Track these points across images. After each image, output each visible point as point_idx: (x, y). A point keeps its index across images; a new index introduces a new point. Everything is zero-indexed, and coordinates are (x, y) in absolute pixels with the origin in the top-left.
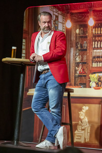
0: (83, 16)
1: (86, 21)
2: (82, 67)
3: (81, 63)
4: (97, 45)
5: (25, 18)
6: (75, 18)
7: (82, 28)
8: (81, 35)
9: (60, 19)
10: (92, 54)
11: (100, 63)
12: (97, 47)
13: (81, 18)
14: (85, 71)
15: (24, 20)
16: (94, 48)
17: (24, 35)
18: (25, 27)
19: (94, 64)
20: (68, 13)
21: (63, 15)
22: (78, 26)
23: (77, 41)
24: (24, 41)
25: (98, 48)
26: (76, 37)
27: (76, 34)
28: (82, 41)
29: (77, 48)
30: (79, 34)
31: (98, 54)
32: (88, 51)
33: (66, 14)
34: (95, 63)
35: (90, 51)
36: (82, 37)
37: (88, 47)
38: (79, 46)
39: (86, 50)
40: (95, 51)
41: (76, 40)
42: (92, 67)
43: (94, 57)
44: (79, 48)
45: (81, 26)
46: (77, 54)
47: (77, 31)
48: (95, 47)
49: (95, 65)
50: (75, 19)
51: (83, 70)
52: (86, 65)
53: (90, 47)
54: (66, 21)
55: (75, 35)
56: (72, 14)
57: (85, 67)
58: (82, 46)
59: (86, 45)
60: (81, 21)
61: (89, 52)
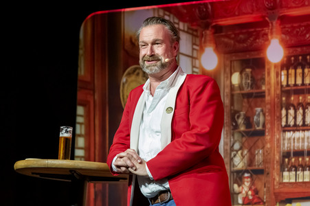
0: (250, 34)
1: (261, 49)
2: (253, 183)
3: (247, 171)
4: (295, 118)
5: (81, 45)
6: (226, 40)
7: (248, 70)
8: (247, 90)
9: (185, 44)
10: (279, 146)
11: (303, 170)
12: (295, 125)
13: (244, 41)
14: (261, 194)
15: (81, 52)
16: (287, 128)
17: (80, 95)
18: (82, 71)
19: (286, 174)
20: (207, 26)
21: (192, 32)
22: (236, 64)
23: (236, 107)
24: (80, 110)
25: (296, 128)
26: (232, 96)
27: (232, 87)
28: (251, 108)
29: (236, 127)
30: (241, 87)
31: (298, 146)
32: (268, 137)
33: (200, 29)
34: (290, 170)
35: (273, 136)
36: (249, 96)
37: (268, 126)
38: (240, 121)
39: (262, 133)
40: (288, 135)
41: (232, 103)
42: (281, 183)
43: (287, 155)
44: (242, 128)
45: (245, 64)
46: (237, 146)
47: (236, 79)
48: (287, 125)
49: (289, 177)
50: (226, 45)
51: (256, 192)
52: (263, 178)
53: (272, 124)
54: (202, 50)
55: (227, 90)
56: (218, 30)
57: (259, 185)
58: (248, 122)
59: (261, 119)
60: (246, 50)
61: (271, 141)
